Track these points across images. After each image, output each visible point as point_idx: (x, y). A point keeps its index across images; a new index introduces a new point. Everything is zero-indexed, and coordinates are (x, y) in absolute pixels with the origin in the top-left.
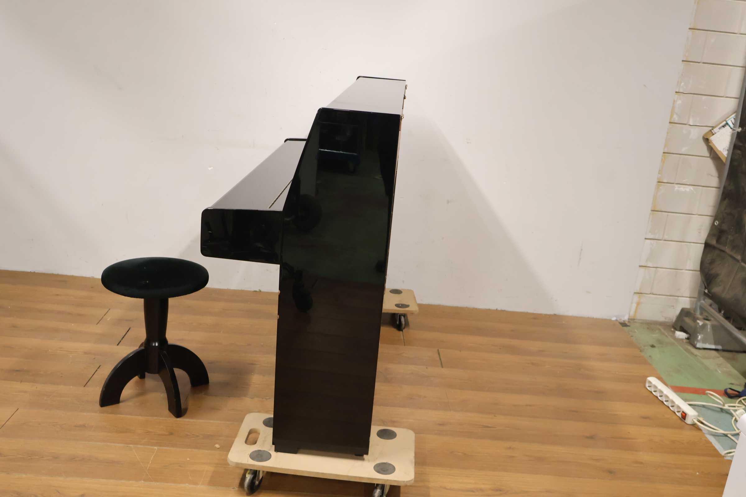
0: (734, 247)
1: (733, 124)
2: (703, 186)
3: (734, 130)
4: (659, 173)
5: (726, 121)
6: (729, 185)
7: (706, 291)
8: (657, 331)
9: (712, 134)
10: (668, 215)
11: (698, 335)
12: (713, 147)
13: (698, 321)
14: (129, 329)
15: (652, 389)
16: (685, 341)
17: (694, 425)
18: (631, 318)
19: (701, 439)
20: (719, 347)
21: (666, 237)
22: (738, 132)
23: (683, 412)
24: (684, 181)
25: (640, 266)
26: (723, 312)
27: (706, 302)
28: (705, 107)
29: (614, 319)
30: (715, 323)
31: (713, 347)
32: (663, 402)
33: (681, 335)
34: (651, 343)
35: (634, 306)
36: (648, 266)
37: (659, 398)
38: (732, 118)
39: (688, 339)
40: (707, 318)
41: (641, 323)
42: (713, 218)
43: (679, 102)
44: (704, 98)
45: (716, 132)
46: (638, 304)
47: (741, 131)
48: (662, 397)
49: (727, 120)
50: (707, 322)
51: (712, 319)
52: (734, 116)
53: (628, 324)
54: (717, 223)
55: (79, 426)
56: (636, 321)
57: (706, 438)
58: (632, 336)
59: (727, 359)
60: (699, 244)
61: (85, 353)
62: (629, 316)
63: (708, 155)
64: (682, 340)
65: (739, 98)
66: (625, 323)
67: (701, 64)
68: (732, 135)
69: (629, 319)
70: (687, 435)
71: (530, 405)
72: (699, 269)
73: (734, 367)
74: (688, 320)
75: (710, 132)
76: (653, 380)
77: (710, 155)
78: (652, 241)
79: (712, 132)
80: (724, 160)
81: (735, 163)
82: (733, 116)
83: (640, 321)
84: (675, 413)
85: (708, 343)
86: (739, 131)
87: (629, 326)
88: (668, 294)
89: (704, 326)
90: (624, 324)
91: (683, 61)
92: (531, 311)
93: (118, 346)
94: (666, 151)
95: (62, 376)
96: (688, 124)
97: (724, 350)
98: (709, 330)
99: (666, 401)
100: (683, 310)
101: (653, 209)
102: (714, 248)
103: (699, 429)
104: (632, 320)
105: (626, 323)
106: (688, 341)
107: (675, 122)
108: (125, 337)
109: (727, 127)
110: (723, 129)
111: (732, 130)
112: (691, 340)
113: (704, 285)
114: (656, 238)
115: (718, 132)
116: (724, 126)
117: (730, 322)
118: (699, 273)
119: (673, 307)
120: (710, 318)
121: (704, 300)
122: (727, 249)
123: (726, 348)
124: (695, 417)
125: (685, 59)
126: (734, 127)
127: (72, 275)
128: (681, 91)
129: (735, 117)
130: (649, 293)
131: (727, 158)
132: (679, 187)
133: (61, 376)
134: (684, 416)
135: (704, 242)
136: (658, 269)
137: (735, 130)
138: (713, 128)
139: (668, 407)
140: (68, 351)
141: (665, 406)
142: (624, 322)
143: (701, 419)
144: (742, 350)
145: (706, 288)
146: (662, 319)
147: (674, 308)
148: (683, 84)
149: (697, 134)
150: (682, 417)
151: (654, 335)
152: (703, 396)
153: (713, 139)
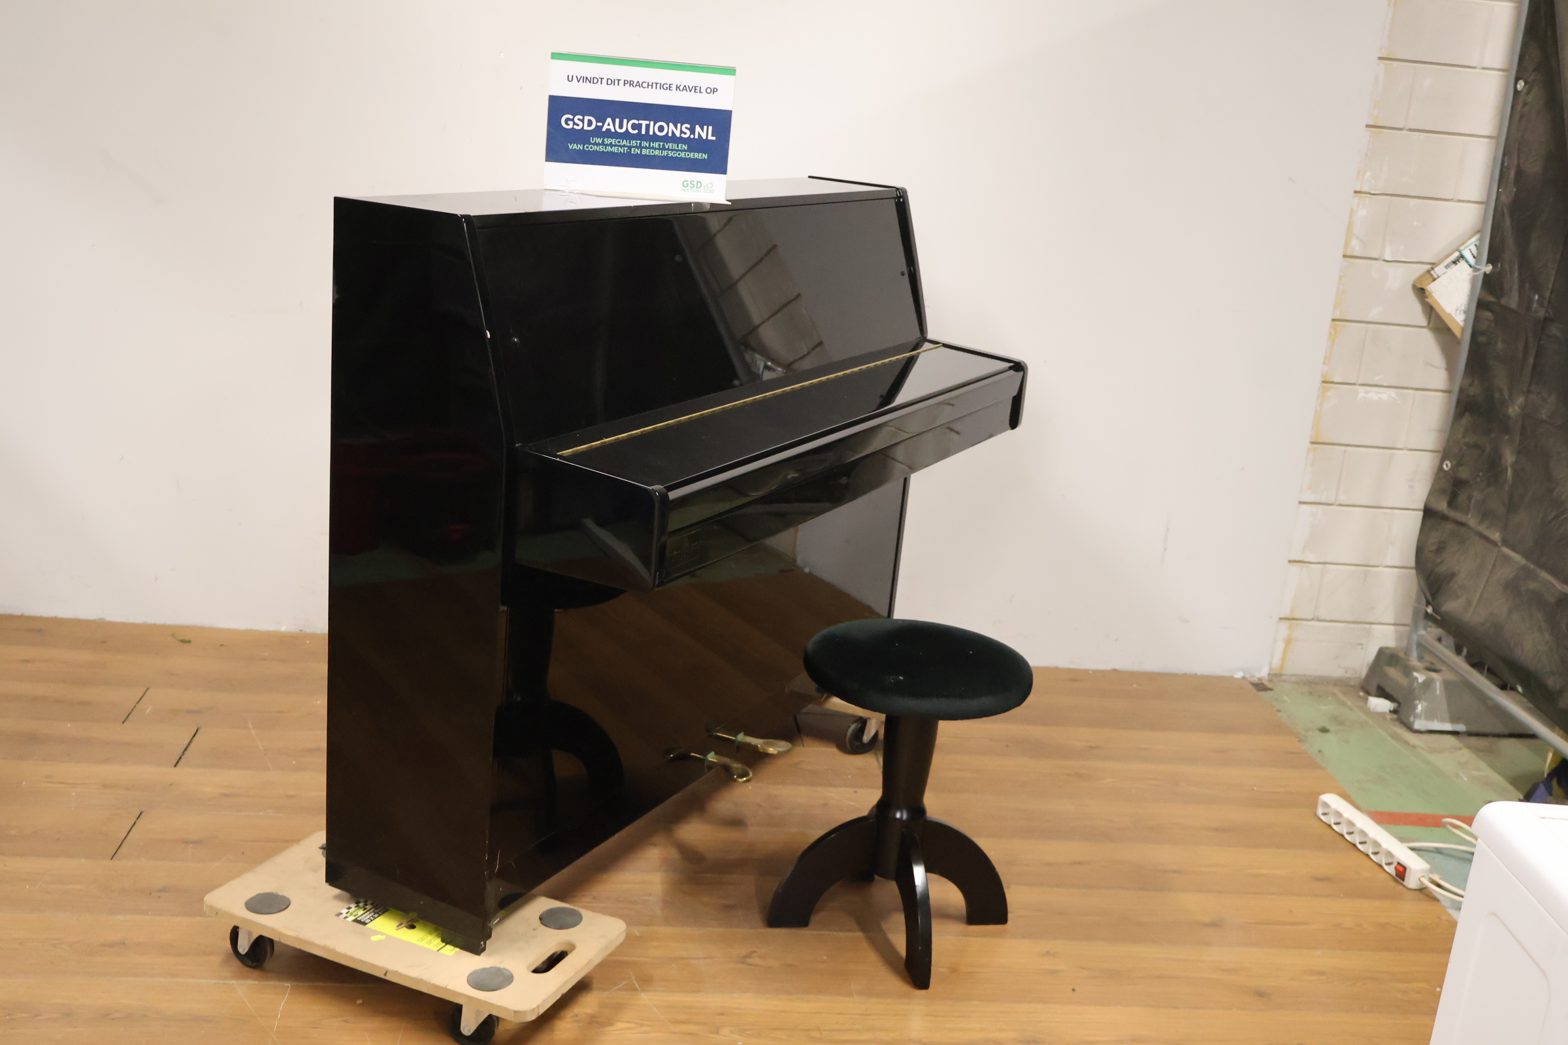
0: (1485, 516)
1: (1474, 257)
2: (1417, 389)
3: (1476, 270)
4: (1324, 364)
5: (1460, 252)
6: (1471, 385)
7: (1430, 610)
8: (1330, 698)
9: (1431, 279)
10: (1345, 452)
11: (1418, 702)
12: (1435, 306)
13: (1416, 674)
14: (197, 731)
15: (1331, 820)
16: (1389, 716)
17: (1422, 890)
18: (1274, 672)
19: (1439, 918)
20: (1461, 727)
21: (1343, 499)
22: (1485, 274)
23: (1399, 863)
24: (1377, 378)
25: (1290, 561)
26: (1465, 651)
27: (1429, 633)
28: (1415, 223)
29: (1239, 675)
30: (1450, 676)
31: (1448, 727)
32: (1354, 845)
33: (1381, 705)
34: (1320, 724)
35: (1281, 646)
36: (1306, 560)
37: (1347, 837)
38: (1471, 244)
39: (1395, 712)
40: (1433, 667)
41: (1296, 683)
42: (1440, 455)
43: (1362, 212)
44: (1412, 202)
45: (1439, 274)
46: (1288, 642)
47: (1492, 272)
48: (1353, 836)
49: (1462, 248)
50: (1434, 675)
51: (1444, 668)
52: (1477, 240)
53: (1269, 685)
54: (1447, 466)
55: (112, 945)
56: (1284, 678)
57: (1449, 915)
58: (1279, 711)
59: (1476, 750)
60: (1411, 512)
61: (105, 786)
62: (1271, 669)
63: (1424, 322)
64: (1382, 715)
65: (1485, 203)
66: (1262, 684)
67: (1404, 132)
68: (1473, 281)
69: (1269, 674)
70: (1409, 912)
71: (1080, 863)
72: (1413, 564)
73: (1492, 766)
74: (1393, 673)
75: (1428, 276)
76: (1332, 800)
77: (1429, 323)
78: (1314, 507)
79: (1432, 275)
80: (1458, 333)
81: (1482, 339)
82: (1474, 240)
83: (1294, 679)
84: (1381, 866)
85: (1438, 720)
86: (1487, 273)
87: (1271, 689)
88: (1350, 619)
89: (1428, 684)
90: (1260, 687)
91: (1367, 126)
92: (1063, 663)
93: (175, 769)
94: (1337, 316)
95: (58, 839)
96: (1382, 258)
97: (1470, 734)
98: (1438, 692)
99: (1360, 843)
100: (1381, 652)
101: (1313, 441)
102: (1444, 518)
103: (1433, 899)
104: (1275, 676)
105: (1265, 683)
106: (1395, 716)
107: (1356, 254)
108: (189, 748)
109: (1462, 263)
110: (1455, 268)
111: (1472, 269)
112: (1401, 715)
113: (1423, 597)
114: (1323, 501)
115: (1444, 274)
116: (1455, 262)
117: (1481, 672)
118: (1414, 572)
119: (1360, 647)
120: (1439, 666)
121: (1425, 629)
122: (1472, 520)
123: (1475, 728)
124: (1424, 874)
125: (1371, 123)
126: (1476, 263)
127: (53, 615)
128: (1365, 189)
129: (1477, 243)
130: (1311, 617)
131: (1463, 330)
132: (1367, 392)
133: (58, 837)
134: (1401, 872)
135: (1422, 507)
136: (1328, 566)
137: (1479, 270)
138: (1434, 265)
139: (1367, 855)
140: (67, 784)
141: (1359, 853)
142: (1260, 682)
143: (1436, 878)
144: (1506, 732)
145: (1428, 603)
146: (1338, 673)
147: (1362, 648)
148: (1368, 174)
149: (1400, 279)
150: (1397, 875)
151: (1324, 707)
152: (1436, 830)
153: (1433, 288)
